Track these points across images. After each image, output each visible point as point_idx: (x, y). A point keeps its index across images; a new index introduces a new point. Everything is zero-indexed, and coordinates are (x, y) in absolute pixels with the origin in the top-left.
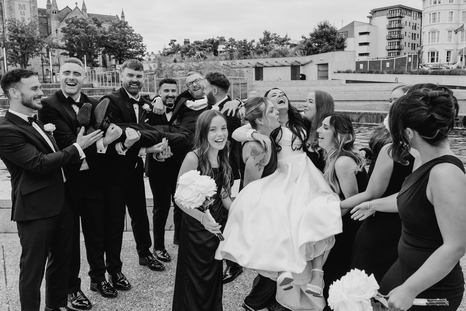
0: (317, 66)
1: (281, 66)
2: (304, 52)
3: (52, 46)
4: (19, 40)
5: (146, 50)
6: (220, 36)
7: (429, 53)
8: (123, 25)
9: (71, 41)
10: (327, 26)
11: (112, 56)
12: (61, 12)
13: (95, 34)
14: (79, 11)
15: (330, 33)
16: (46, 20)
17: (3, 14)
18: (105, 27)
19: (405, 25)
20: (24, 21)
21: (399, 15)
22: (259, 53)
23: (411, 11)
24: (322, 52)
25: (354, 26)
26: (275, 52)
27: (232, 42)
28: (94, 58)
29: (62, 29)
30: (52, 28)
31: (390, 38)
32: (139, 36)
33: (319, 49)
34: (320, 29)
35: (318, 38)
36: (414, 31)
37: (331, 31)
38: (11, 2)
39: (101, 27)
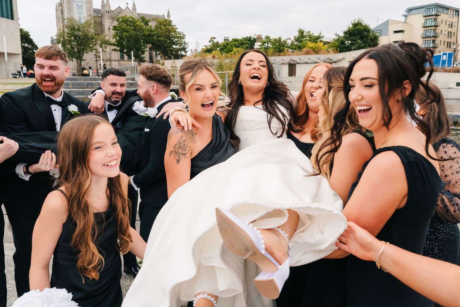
1: (313, 63)
2: (336, 49)
3: (104, 43)
4: (75, 37)
5: (188, 47)
6: (257, 34)
8: (168, 24)
9: (121, 38)
10: (361, 24)
11: (158, 52)
12: (114, 12)
13: (143, 32)
14: (129, 11)
15: (364, 31)
16: (100, 19)
17: (64, 13)
18: (152, 25)
19: (441, 23)
20: (80, 20)
21: (435, 14)
23: (448, 9)
24: (355, 49)
25: (388, 24)
26: (308, 49)
27: (268, 39)
28: (141, 54)
29: (114, 27)
30: (106, 26)
31: (425, 36)
32: (183, 34)
33: (352, 47)
34: (353, 27)
35: (352, 36)
36: (450, 30)
37: (365, 29)
38: (70, 2)
39: (148, 25)
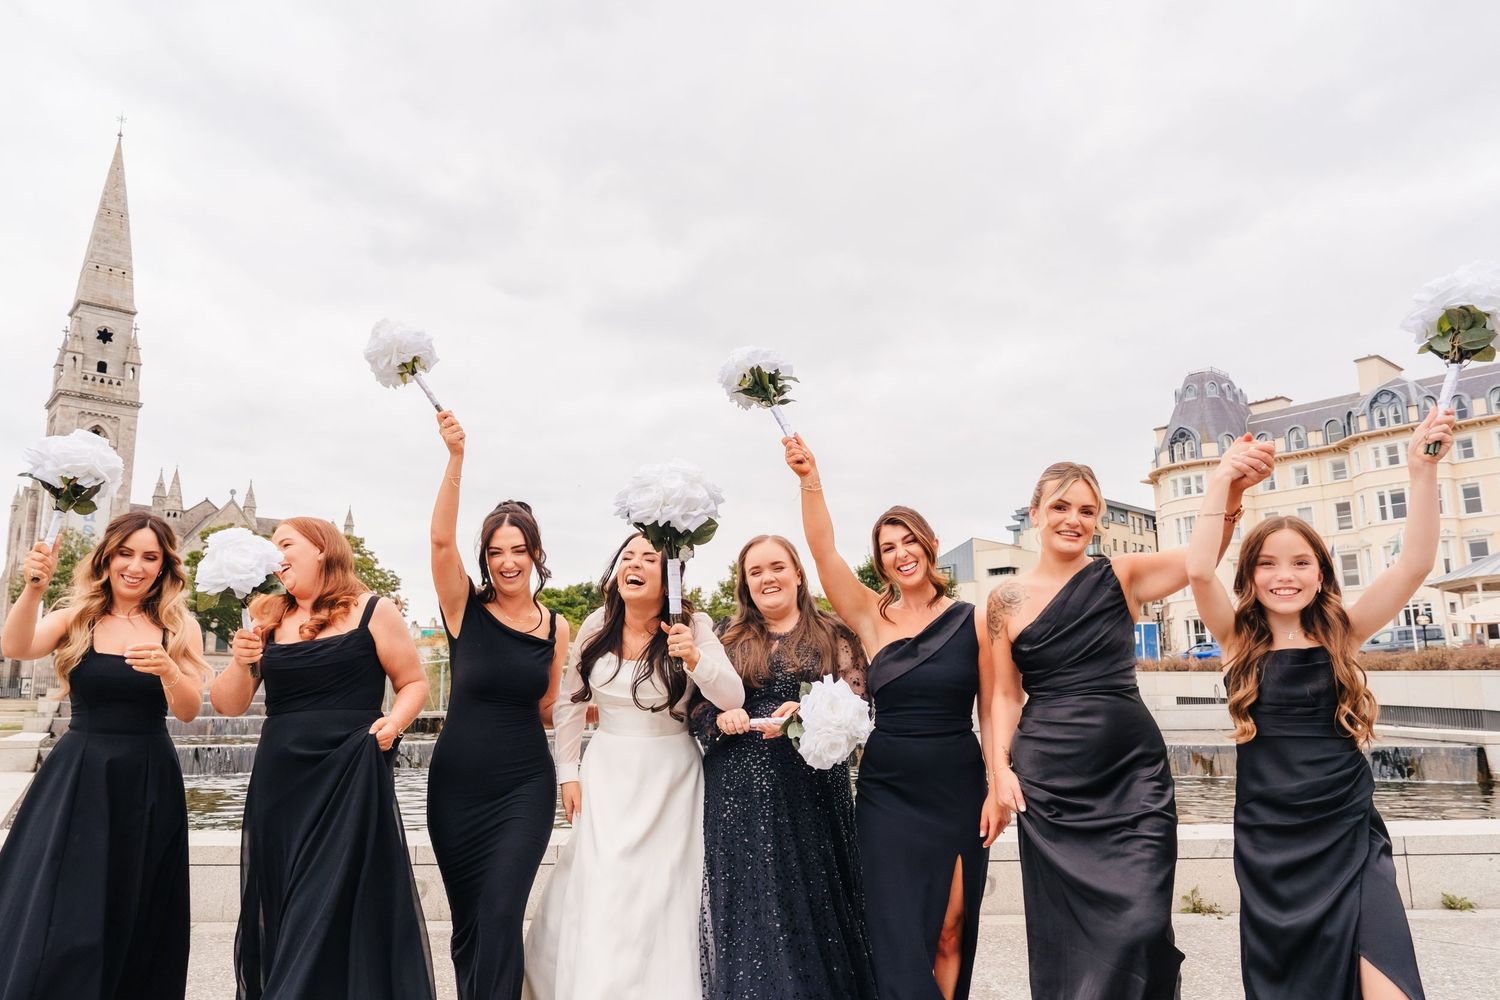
5: (406, 613)
7: (1187, 622)
12: (189, 515)
14: (235, 512)
17: (38, 518)
23: (1126, 511)
25: (972, 550)
32: (392, 576)
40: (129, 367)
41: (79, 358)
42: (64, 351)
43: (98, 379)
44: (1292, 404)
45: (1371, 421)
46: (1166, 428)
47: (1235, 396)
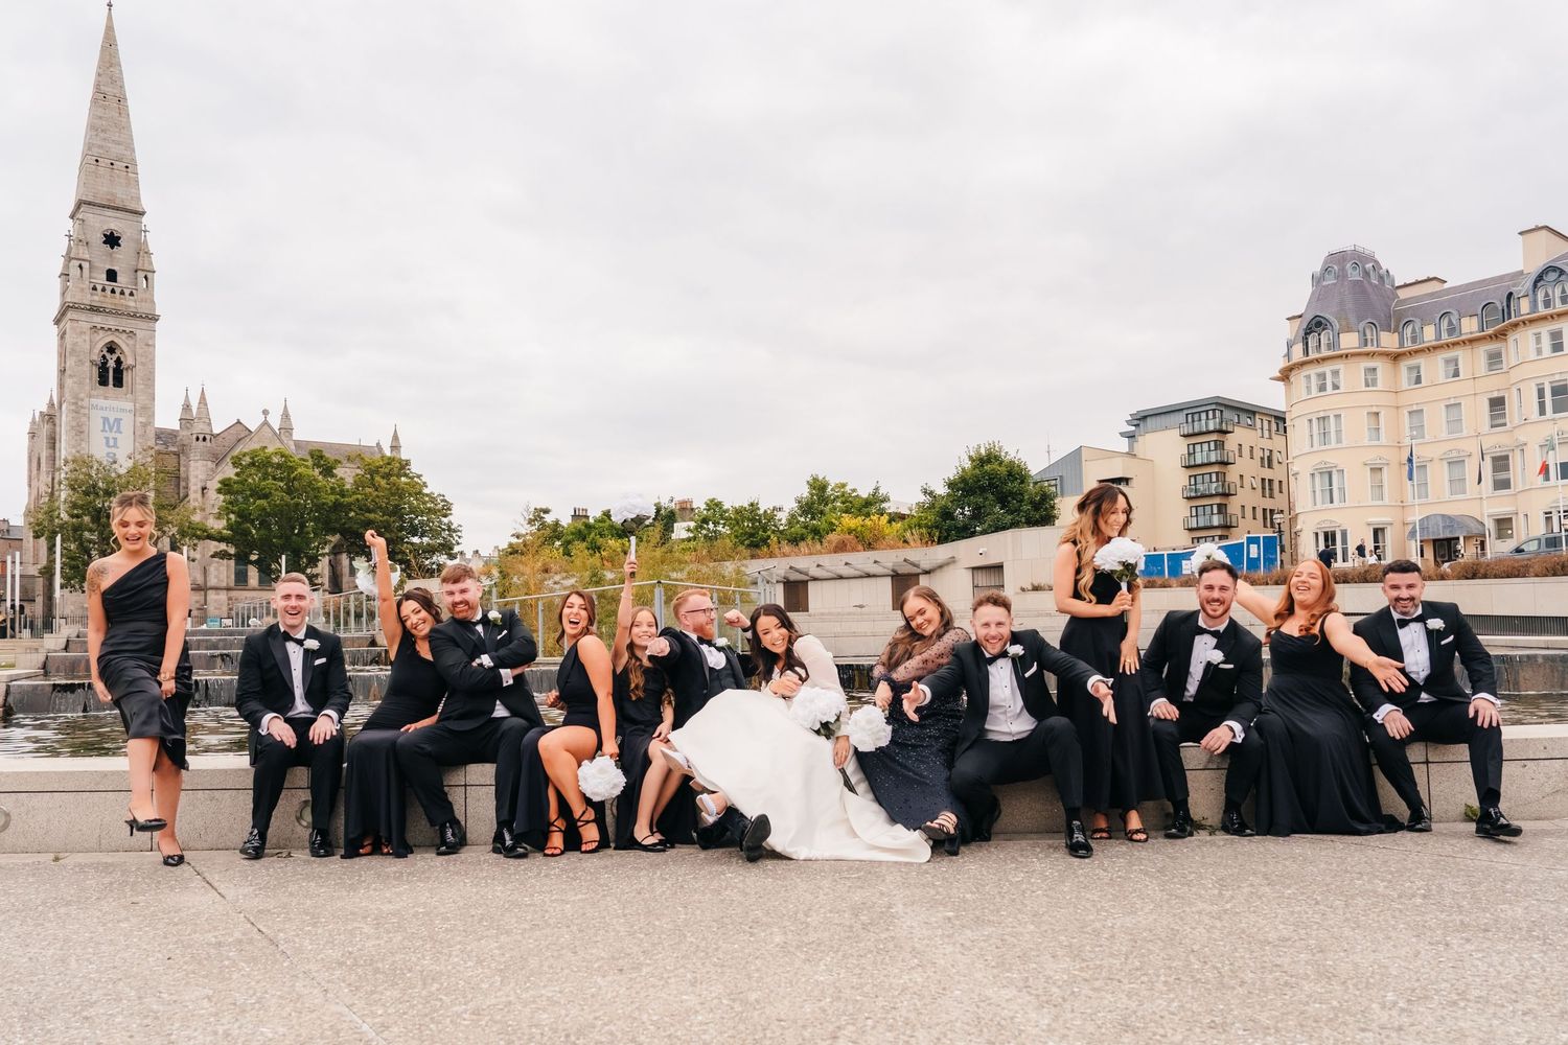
0: (971, 571)
1: (861, 577)
2: (929, 534)
3: (189, 532)
5: (459, 542)
6: (679, 498)
7: (1317, 534)
8: (396, 471)
9: (243, 516)
10: (997, 458)
12: (220, 438)
13: (315, 497)
14: (270, 434)
15: (1008, 479)
16: (176, 461)
17: (57, 445)
18: (343, 476)
19: (1237, 454)
20: (115, 463)
21: (1218, 427)
22: (795, 540)
23: (1254, 413)
24: (984, 532)
25: (1080, 459)
26: (842, 537)
27: (715, 511)
28: (310, 564)
29: (221, 483)
30: (192, 480)
31: (1193, 494)
32: (442, 501)
33: (977, 526)
34: (975, 468)
35: (973, 494)
36: (1267, 474)
37: (1010, 474)
38: (82, 411)
39: (333, 476)
40: (141, 275)
41: (86, 265)
42: (69, 258)
43: (109, 289)
44: (1446, 286)
45: (1535, 302)
46: (1300, 316)
47: (1381, 278)
